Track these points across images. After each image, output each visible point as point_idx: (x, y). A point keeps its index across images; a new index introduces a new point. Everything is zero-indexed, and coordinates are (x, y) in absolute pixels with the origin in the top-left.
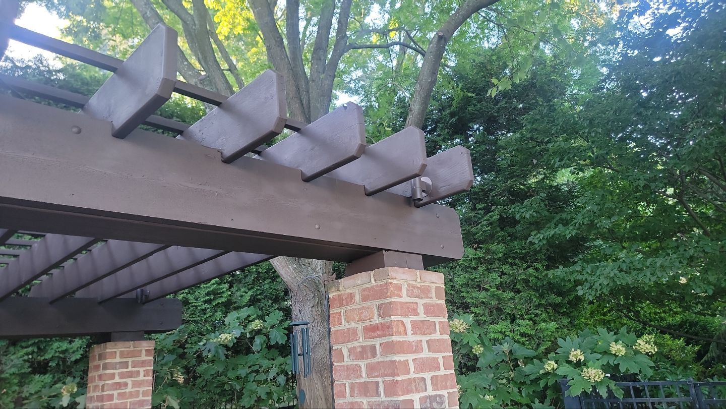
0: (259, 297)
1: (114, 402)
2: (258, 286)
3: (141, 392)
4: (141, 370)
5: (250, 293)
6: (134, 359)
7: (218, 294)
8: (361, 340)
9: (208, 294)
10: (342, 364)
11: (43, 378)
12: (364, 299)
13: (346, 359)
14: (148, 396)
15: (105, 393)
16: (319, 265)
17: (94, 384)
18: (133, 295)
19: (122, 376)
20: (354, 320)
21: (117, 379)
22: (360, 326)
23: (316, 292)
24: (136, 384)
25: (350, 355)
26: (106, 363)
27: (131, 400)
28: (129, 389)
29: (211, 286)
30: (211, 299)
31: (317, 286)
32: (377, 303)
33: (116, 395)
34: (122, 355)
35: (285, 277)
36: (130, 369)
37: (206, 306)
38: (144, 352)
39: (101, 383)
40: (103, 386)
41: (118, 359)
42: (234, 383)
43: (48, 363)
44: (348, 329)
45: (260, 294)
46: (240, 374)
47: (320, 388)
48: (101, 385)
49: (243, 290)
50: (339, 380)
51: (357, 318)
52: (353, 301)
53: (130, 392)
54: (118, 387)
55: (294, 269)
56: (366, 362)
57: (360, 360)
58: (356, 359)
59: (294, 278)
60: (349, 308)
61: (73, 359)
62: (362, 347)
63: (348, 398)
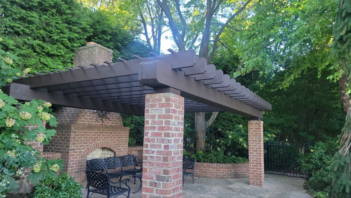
12: (255, 124)
25: (252, 131)
44: (252, 128)
60: (252, 125)
63: (251, 137)
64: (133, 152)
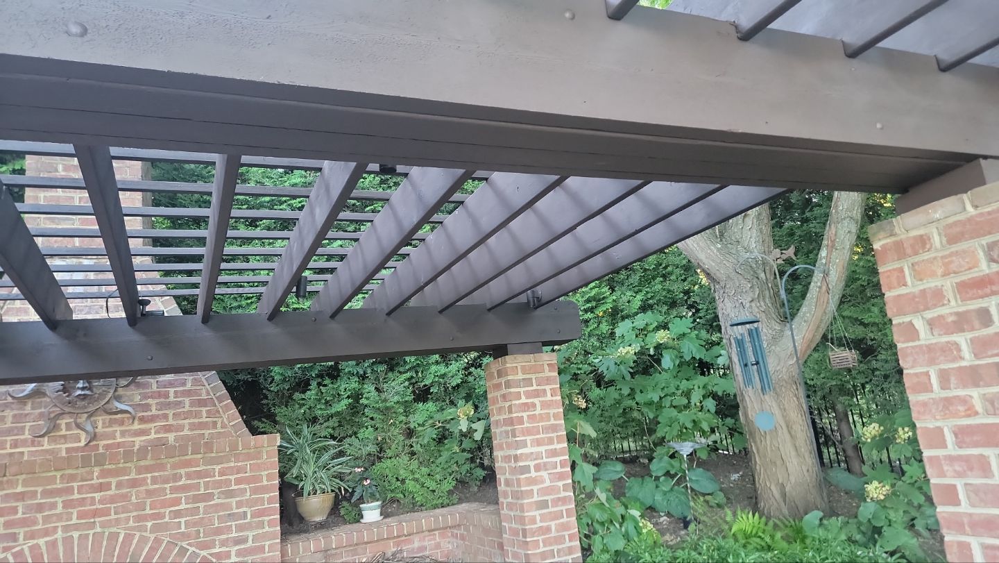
0: (651, 301)
1: (525, 425)
2: (647, 287)
3: (551, 415)
4: (548, 388)
5: (639, 297)
6: (537, 375)
7: (599, 300)
8: (953, 303)
9: (588, 301)
10: (917, 343)
11: (427, 406)
12: (952, 240)
13: (922, 335)
14: (560, 420)
15: (514, 415)
16: (753, 242)
17: (498, 406)
18: (523, 299)
19: (528, 394)
20: (933, 275)
21: (524, 400)
22: (948, 284)
23: (756, 280)
24: (545, 405)
25: (932, 329)
26: (508, 380)
27: (543, 424)
28: (538, 411)
29: (591, 291)
30: (592, 308)
31: (755, 272)
32: (984, 242)
33: (525, 418)
34: (524, 371)
35: (706, 262)
36: (535, 387)
37: (589, 315)
38: (546, 367)
39: (507, 404)
40: (510, 407)
41: (520, 376)
42: (645, 410)
43: (429, 388)
44: (923, 292)
45: (652, 298)
46: (652, 398)
47: (776, 411)
48: (507, 406)
49: (629, 293)
50: (912, 367)
51: (940, 272)
52: (928, 246)
53: (540, 414)
54: (526, 408)
55: (718, 250)
56: (969, 335)
57: (955, 335)
58: (945, 334)
59: (720, 263)
60: (916, 259)
61: (454, 384)
62: (957, 314)
63: (937, 392)
64: (416, 539)
